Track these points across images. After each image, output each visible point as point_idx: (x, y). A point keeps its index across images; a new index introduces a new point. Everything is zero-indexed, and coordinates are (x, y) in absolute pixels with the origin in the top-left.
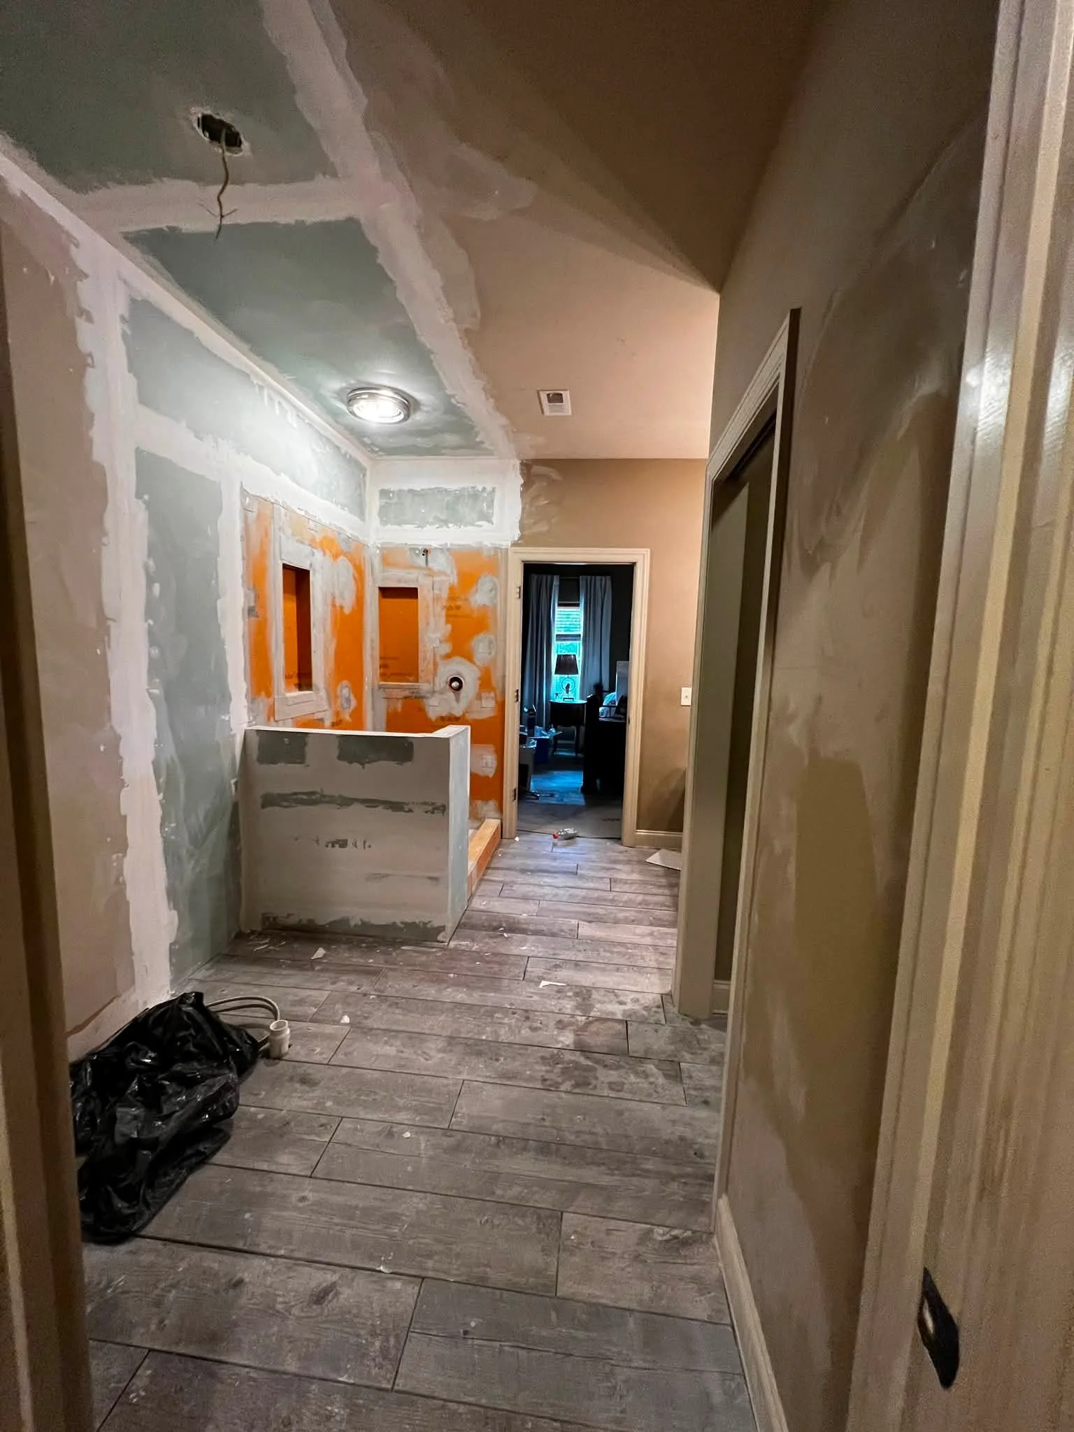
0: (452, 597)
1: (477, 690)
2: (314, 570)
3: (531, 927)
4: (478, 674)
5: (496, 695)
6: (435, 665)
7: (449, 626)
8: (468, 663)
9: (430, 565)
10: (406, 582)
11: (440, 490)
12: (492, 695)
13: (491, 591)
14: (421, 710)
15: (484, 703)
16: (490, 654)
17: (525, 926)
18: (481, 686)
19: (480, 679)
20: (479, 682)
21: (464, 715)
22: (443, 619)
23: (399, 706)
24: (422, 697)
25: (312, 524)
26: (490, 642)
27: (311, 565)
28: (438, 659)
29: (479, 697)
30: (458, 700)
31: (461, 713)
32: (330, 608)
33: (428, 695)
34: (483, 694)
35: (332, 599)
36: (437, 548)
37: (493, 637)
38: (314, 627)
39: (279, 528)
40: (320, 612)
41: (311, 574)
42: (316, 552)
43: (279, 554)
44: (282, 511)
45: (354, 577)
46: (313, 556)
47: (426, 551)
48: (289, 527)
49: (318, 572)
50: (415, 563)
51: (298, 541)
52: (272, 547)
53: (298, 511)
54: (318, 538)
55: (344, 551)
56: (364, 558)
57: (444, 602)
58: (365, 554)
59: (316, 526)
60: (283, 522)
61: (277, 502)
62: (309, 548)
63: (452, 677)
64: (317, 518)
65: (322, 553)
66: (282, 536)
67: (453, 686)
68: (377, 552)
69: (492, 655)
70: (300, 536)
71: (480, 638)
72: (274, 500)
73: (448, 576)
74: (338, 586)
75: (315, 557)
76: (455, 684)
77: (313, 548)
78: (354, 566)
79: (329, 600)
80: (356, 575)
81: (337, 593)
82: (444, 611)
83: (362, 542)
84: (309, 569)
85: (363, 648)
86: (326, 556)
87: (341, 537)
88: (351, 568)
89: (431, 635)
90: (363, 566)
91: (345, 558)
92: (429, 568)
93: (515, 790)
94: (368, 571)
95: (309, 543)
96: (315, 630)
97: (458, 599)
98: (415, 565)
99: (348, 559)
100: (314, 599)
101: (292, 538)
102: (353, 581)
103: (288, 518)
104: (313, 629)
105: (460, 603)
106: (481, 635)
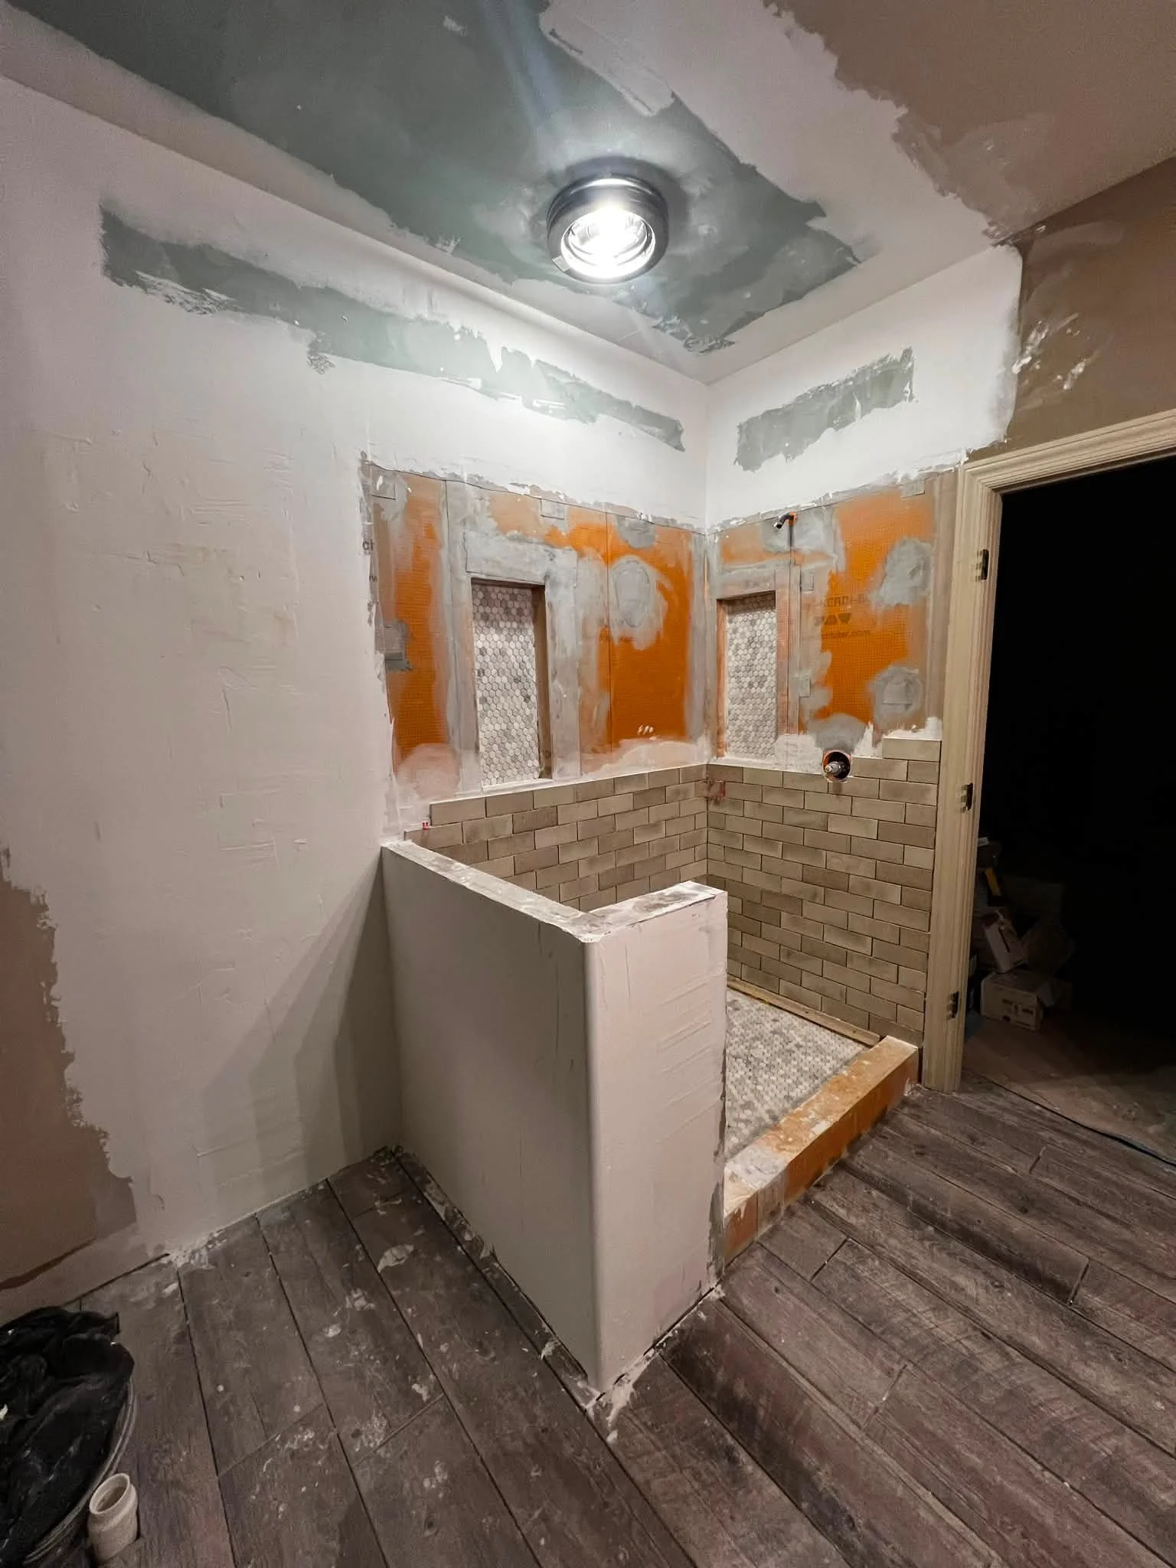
0: (834, 600)
2: (555, 584)
3: (824, 1479)
6: (802, 729)
7: (828, 657)
8: (861, 725)
9: (797, 544)
10: (756, 584)
11: (818, 393)
13: (913, 573)
16: (907, 706)
17: (809, 1460)
22: (818, 643)
25: (547, 508)
26: (909, 683)
27: (546, 577)
28: (806, 718)
30: (838, 792)
32: (594, 645)
35: (600, 629)
36: (809, 509)
37: (917, 671)
38: (554, 676)
39: (464, 522)
40: (569, 651)
41: (547, 591)
42: (558, 552)
43: (460, 564)
44: (471, 491)
45: (661, 588)
46: (551, 560)
47: (790, 518)
48: (489, 517)
49: (567, 587)
50: (772, 546)
51: (512, 539)
52: (444, 554)
53: (511, 488)
54: (564, 529)
55: (636, 546)
56: (690, 554)
57: (820, 611)
58: (692, 547)
59: (559, 511)
60: (475, 511)
61: (456, 478)
62: (541, 548)
63: (830, 752)
64: (562, 497)
65: (574, 553)
66: (472, 535)
67: (830, 769)
68: (716, 541)
69: (912, 708)
70: (519, 531)
71: (886, 674)
72: (449, 474)
73: (828, 557)
74: (618, 605)
75: (556, 560)
76: (834, 766)
77: (552, 547)
78: (664, 570)
79: (594, 630)
80: (667, 585)
81: (615, 616)
82: (819, 628)
83: (685, 527)
84: (543, 582)
85: (686, 703)
86: (586, 558)
87: (627, 524)
88: (653, 574)
89: (796, 675)
90: (685, 569)
91: (636, 558)
92: (795, 551)
93: (956, 997)
94: (697, 575)
95: (542, 541)
96: (556, 682)
97: (845, 600)
98: (771, 550)
99: (645, 559)
100: (553, 631)
101: (497, 535)
102: (659, 595)
103: (488, 503)
104: (553, 680)
105: (849, 607)
106: (891, 668)
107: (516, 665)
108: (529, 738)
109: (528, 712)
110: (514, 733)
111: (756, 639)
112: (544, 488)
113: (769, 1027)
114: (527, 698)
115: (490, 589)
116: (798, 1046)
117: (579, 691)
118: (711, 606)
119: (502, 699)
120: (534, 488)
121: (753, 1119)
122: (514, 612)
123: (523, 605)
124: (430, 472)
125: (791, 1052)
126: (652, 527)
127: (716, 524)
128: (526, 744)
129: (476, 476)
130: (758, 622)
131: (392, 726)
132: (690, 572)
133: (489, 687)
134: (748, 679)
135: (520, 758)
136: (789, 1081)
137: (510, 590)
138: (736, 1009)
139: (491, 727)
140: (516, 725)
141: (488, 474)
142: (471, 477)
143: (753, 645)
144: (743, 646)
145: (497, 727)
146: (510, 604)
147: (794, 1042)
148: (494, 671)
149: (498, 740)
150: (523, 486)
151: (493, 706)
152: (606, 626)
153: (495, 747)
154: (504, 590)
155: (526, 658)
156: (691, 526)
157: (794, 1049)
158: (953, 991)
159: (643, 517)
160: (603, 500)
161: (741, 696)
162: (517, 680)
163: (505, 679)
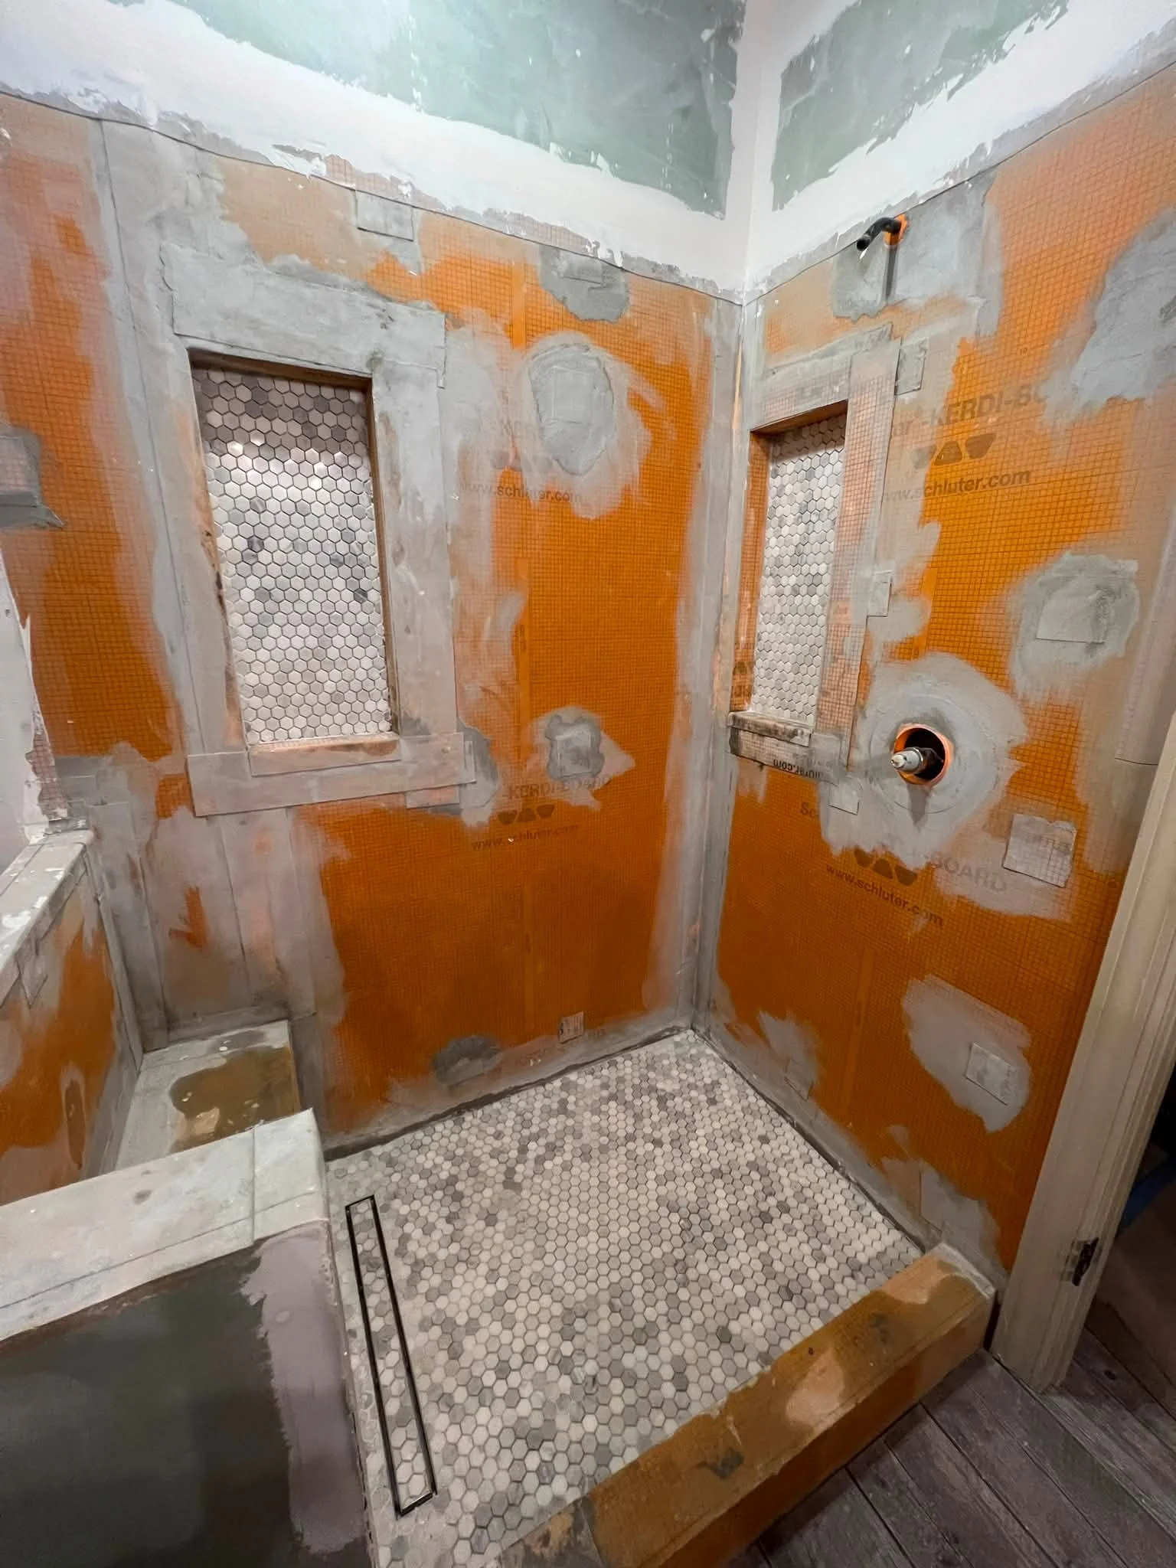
0: (961, 407)
1: (998, 796)
2: (391, 378)
4: (1020, 733)
5: (1080, 837)
6: (865, 677)
7: (934, 529)
8: (984, 685)
9: (900, 289)
10: (816, 392)
12: (1065, 831)
14: (809, 813)
15: (1018, 854)
16: (1093, 647)
18: (1018, 782)
19: (1017, 752)
20: (1011, 767)
21: (930, 869)
22: (916, 504)
23: (761, 782)
24: (816, 775)
25: (370, 213)
26: (1108, 593)
27: (374, 360)
28: (876, 655)
29: (1000, 825)
30: (918, 813)
31: (922, 864)
32: (486, 502)
33: (831, 773)
34: (1019, 819)
35: (500, 473)
36: (934, 198)
37: (1132, 566)
38: (398, 556)
39: (158, 221)
40: (429, 510)
41: (377, 390)
42: (400, 310)
43: (158, 316)
44: (174, 154)
45: (637, 402)
46: (384, 326)
47: (891, 227)
48: (223, 218)
49: (421, 385)
50: (854, 305)
51: (285, 272)
52: (113, 289)
53: (278, 158)
54: (413, 260)
55: (583, 314)
56: (707, 341)
57: (928, 435)
58: (711, 328)
59: (400, 222)
60: (187, 202)
61: (127, 118)
62: (361, 298)
63: (910, 727)
64: (406, 190)
65: (439, 317)
66: (182, 253)
67: (902, 763)
68: (759, 314)
69: (1102, 654)
70: (302, 257)
71: (1053, 573)
72: (108, 105)
73: (964, 305)
74: (542, 429)
75: (395, 328)
76: (913, 756)
77: (390, 300)
78: (646, 368)
79: (487, 475)
80: (652, 398)
81: (531, 451)
82: (923, 473)
83: (697, 286)
84: (367, 371)
85: (680, 616)
86: (466, 330)
87: (563, 265)
88: (623, 376)
89: (866, 573)
90: (693, 373)
91: (584, 339)
92: (895, 307)
93: (1088, 1251)
94: (717, 386)
95: (361, 284)
96: (403, 566)
97: (987, 404)
98: (851, 313)
99: (603, 343)
100: (394, 471)
101: (247, 261)
102: (633, 417)
103: (220, 188)
104: (396, 564)
105: (992, 420)
106: (1067, 556)
107: (334, 534)
108: (366, 663)
109: (362, 618)
110: (333, 653)
111: (812, 506)
112: (364, 163)
113: (748, 1152)
114: (361, 595)
115: (265, 383)
116: (783, 1207)
117: (453, 587)
118: (742, 446)
119: (306, 595)
120: (336, 163)
121: (642, 1373)
122: (324, 432)
123: (344, 421)
124: (55, 94)
125: (766, 1217)
126: (622, 278)
127: (759, 280)
128: (361, 674)
129: (185, 119)
130: (819, 471)
131: (26, 634)
132: (704, 380)
133: (274, 570)
134: (793, 580)
135: (350, 696)
136: (740, 1291)
137: (313, 390)
138: (712, 1102)
139: (283, 642)
140: (338, 641)
141: (215, 119)
142: (165, 117)
143: (806, 516)
144: (790, 519)
145: (297, 642)
146: (315, 417)
147: (780, 1197)
148: (285, 543)
149: (301, 665)
150: (309, 156)
151: (286, 606)
152: (513, 469)
153: (294, 676)
154: (298, 388)
155: (354, 522)
156: (712, 283)
157: (775, 1212)
158: (1087, 1234)
159: (602, 254)
160: (508, 205)
161: (778, 610)
162: (337, 562)
163: (309, 558)
